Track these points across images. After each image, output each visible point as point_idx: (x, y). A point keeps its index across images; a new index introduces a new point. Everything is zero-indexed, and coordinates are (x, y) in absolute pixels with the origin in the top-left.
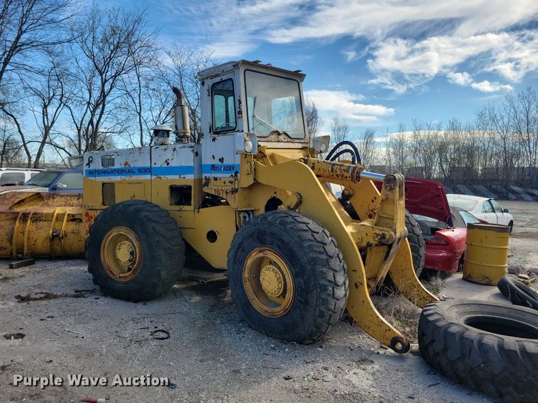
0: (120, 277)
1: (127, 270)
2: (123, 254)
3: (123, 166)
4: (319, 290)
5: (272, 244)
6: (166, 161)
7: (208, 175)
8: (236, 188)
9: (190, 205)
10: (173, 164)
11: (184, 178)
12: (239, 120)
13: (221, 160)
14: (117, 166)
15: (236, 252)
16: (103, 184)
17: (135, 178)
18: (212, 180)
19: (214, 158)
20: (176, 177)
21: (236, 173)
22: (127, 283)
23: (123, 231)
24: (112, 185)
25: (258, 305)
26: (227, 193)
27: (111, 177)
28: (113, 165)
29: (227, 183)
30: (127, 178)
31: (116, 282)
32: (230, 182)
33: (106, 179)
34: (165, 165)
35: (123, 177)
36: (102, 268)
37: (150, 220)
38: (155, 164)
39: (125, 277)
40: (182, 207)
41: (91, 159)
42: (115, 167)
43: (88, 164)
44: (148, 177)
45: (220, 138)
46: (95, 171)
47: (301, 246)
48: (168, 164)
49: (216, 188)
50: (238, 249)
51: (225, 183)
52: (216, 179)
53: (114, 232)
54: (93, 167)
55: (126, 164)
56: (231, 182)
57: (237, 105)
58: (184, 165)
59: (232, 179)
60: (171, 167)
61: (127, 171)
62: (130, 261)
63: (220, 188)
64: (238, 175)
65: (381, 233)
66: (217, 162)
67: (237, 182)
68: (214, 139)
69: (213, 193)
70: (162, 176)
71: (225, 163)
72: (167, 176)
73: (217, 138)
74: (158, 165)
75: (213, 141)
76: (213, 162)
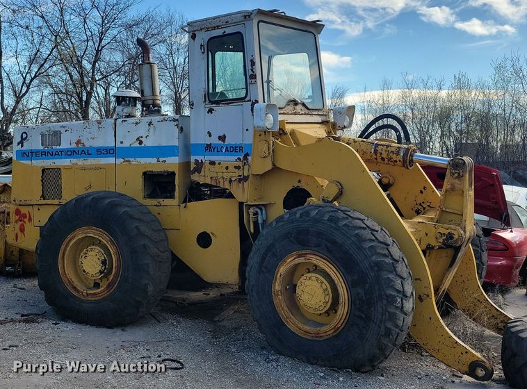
0: (88, 295)
1: (92, 285)
2: (92, 263)
3: (74, 146)
4: (385, 302)
5: (318, 246)
6: (138, 139)
7: (200, 158)
8: (246, 174)
9: (172, 197)
10: (148, 142)
11: (165, 161)
12: (251, 87)
13: (223, 138)
14: (65, 145)
15: (263, 258)
16: (43, 170)
17: (91, 161)
18: (207, 165)
19: (210, 135)
20: (154, 160)
21: (247, 155)
22: (97, 302)
23: (92, 232)
24: (57, 171)
25: (294, 325)
26: (230, 181)
27: (55, 160)
28: (59, 144)
29: (231, 169)
30: (80, 162)
31: (83, 301)
32: (235, 167)
33: (48, 163)
34: (137, 144)
35: (74, 161)
36: (61, 282)
37: (131, 217)
38: (122, 143)
39: (95, 294)
40: (161, 200)
41: (25, 136)
42: (61, 147)
43: (22, 143)
44: (111, 160)
45: (220, 110)
46: (32, 152)
47: (360, 248)
48: (141, 143)
49: (215, 175)
50: (265, 254)
51: (227, 168)
52: (212, 163)
53: (79, 234)
54: (27, 146)
55: (79, 142)
56: (238, 168)
57: (249, 67)
58: (164, 144)
59: (240, 164)
60: (146, 147)
61: (80, 151)
62: (101, 272)
63: (220, 175)
64: (249, 158)
65: (447, 232)
66: (214, 140)
67: (246, 167)
68: (210, 111)
69: (208, 181)
70: (131, 160)
71: (227, 142)
72: (138, 159)
73: (215, 108)
74: (126, 144)
75: (208, 113)
76: (208, 141)
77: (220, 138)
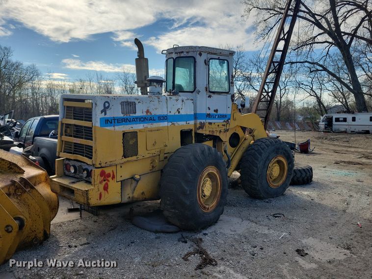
3: (145, 114)
6: (178, 110)
7: (203, 121)
8: (228, 128)
10: (182, 112)
11: (189, 123)
13: (216, 111)
14: (139, 114)
16: (124, 134)
17: (156, 125)
18: (207, 125)
19: (209, 109)
20: (184, 123)
21: (229, 119)
24: (134, 134)
27: (132, 126)
28: (135, 113)
29: (220, 126)
30: (149, 126)
32: (223, 125)
33: (127, 128)
34: (177, 113)
35: (146, 125)
38: (170, 112)
41: (107, 105)
42: (137, 115)
43: (104, 111)
44: (165, 124)
45: (215, 96)
46: (114, 119)
48: (179, 112)
49: (211, 129)
51: (218, 126)
52: (210, 123)
54: (110, 114)
55: (148, 111)
56: (224, 125)
57: (231, 78)
58: (188, 114)
59: (225, 123)
60: (181, 115)
61: (149, 118)
63: (214, 130)
64: (230, 121)
66: (212, 112)
67: (228, 125)
68: (210, 96)
69: (208, 133)
70: (175, 123)
71: (218, 113)
72: (178, 123)
73: (213, 96)
74: (172, 113)
75: (208, 97)
76: (208, 112)
77: (215, 111)
